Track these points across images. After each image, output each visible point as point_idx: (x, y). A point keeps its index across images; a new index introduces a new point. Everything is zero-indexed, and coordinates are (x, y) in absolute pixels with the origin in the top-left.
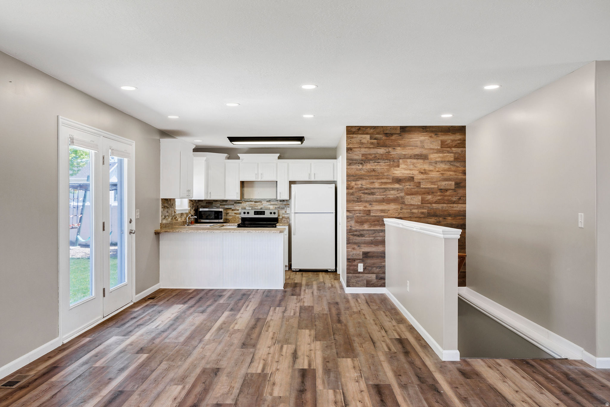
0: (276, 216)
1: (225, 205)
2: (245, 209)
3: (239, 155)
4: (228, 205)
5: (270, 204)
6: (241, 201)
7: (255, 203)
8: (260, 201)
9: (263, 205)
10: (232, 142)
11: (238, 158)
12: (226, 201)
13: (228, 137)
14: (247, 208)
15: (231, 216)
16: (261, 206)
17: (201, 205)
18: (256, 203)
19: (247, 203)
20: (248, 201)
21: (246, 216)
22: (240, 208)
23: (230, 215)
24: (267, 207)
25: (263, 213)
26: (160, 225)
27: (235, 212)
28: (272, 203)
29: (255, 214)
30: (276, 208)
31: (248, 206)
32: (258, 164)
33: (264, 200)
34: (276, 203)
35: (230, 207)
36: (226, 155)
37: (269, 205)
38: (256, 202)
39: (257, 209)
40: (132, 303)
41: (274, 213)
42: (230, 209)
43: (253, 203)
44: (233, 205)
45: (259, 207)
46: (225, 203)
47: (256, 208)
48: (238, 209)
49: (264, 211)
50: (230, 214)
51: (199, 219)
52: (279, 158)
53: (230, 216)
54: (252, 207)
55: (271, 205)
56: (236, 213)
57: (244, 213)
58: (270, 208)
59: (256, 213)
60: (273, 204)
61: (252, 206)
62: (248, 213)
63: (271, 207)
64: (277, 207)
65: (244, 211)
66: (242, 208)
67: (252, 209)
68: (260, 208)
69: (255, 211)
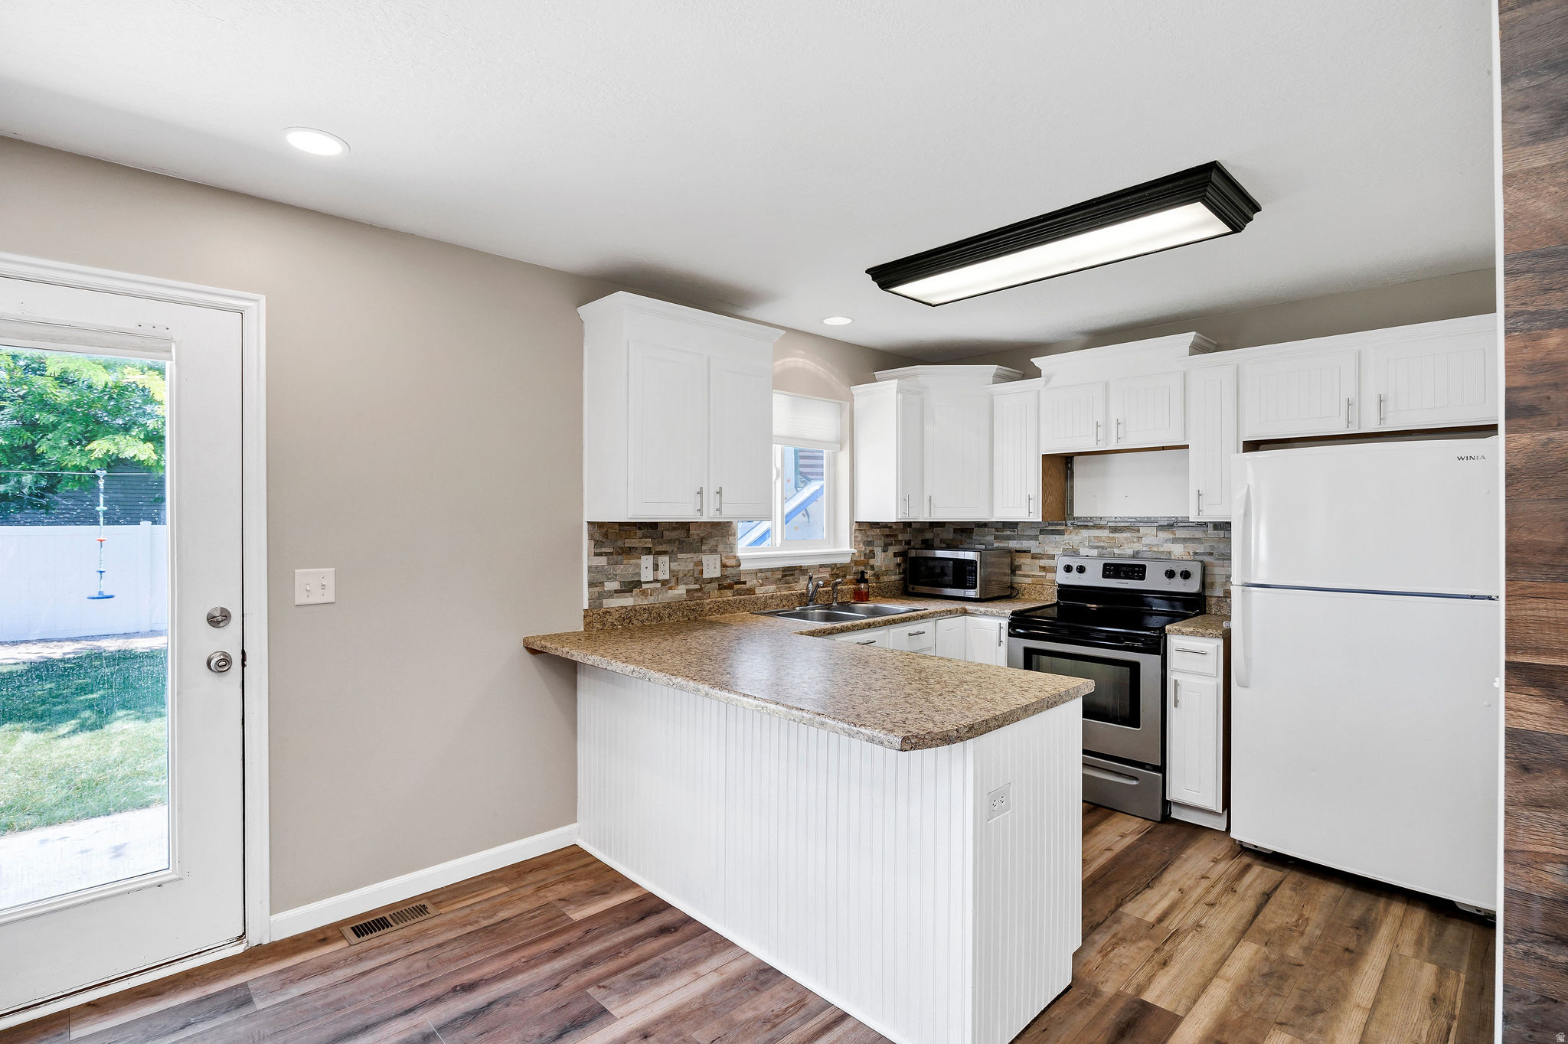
0: (1192, 586)
1: (1009, 538)
2: (1075, 553)
3: (1037, 362)
4: (1020, 538)
5: (1172, 536)
6: (1063, 527)
7: (1111, 535)
8: (1131, 527)
9: (1145, 541)
10: (893, 289)
11: (1037, 373)
12: (1013, 525)
13: (868, 271)
14: (1083, 551)
15: (1029, 576)
16: (1137, 547)
17: (941, 536)
18: (1116, 535)
19: (1085, 533)
20: (1086, 527)
21: (1074, 579)
22: (1058, 552)
23: (1027, 573)
24: (1161, 549)
25: (1138, 572)
26: (585, 617)
27: (1043, 562)
28: (1181, 534)
29: (1105, 576)
30: (1196, 553)
31: (1086, 544)
32: (1107, 385)
33: (1149, 521)
34: (1198, 534)
35: (1025, 544)
36: (992, 369)
37: (1167, 541)
38: (1115, 530)
39: (1120, 556)
40: (240, 949)
41: (1186, 575)
42: (1025, 552)
43: (1106, 533)
44: (1036, 538)
45: (1125, 550)
46: (1008, 533)
47: (1116, 551)
48: (1051, 552)
49: (1144, 567)
50: (1025, 570)
51: (910, 584)
52: (1197, 349)
53: (1025, 576)
54: (1103, 548)
55: (1175, 541)
56: (1043, 568)
57: (1068, 569)
58: (1170, 553)
59: (1110, 571)
60: (1184, 539)
61: (1102, 544)
62: (1081, 569)
63: (1178, 550)
64: (1201, 549)
65: (1068, 561)
66: (1064, 550)
67: (1100, 556)
68: (1130, 552)
69: (1105, 565)
